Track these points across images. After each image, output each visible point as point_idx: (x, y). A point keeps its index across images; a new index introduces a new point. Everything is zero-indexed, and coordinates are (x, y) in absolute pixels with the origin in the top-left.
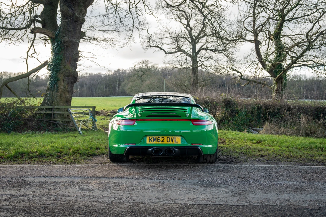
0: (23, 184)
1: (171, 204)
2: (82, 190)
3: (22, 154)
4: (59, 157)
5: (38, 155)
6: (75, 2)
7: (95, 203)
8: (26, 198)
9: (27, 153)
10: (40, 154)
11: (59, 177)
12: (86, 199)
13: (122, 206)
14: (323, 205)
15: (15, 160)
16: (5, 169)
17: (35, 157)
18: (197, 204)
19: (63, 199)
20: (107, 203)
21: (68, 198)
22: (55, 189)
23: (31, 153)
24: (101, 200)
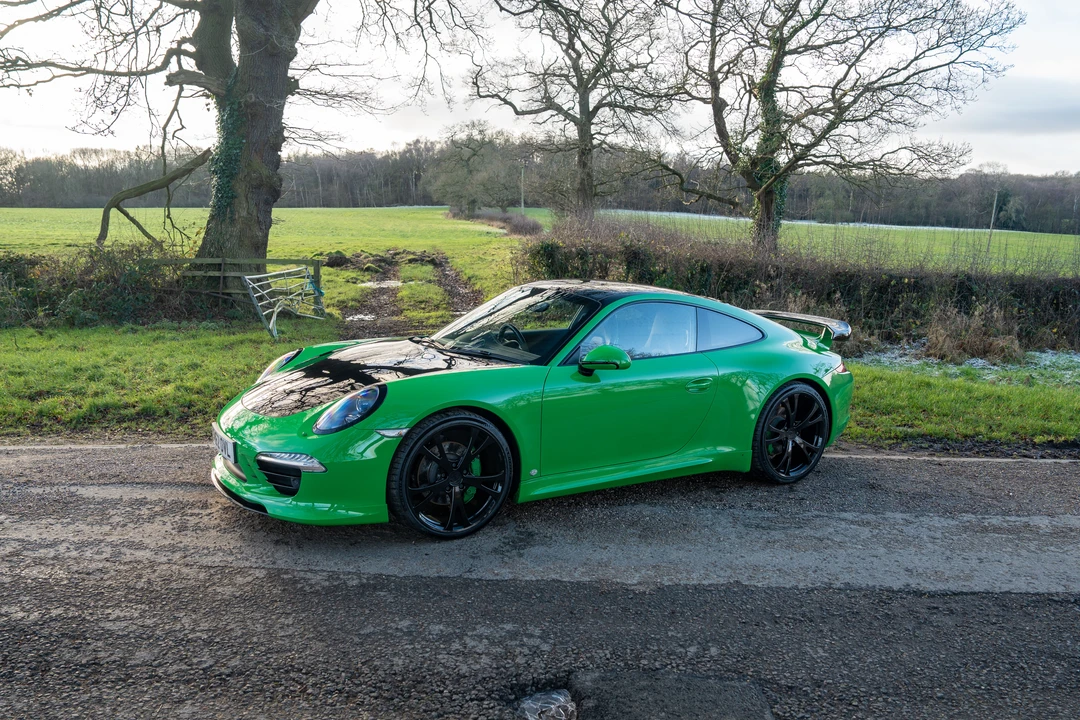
0: (65, 507)
1: (349, 573)
2: (182, 528)
3: (104, 410)
4: (183, 419)
5: (138, 414)
6: (270, 9)
7: (185, 570)
8: (52, 553)
9: (117, 407)
10: (143, 409)
11: (153, 485)
12: (177, 556)
13: (239, 580)
14: (671, 580)
15: (85, 425)
16: (49, 457)
17: (131, 419)
18: (401, 575)
19: (129, 554)
20: (212, 571)
21: (140, 554)
22: (125, 525)
23: (126, 406)
24: (207, 561)
